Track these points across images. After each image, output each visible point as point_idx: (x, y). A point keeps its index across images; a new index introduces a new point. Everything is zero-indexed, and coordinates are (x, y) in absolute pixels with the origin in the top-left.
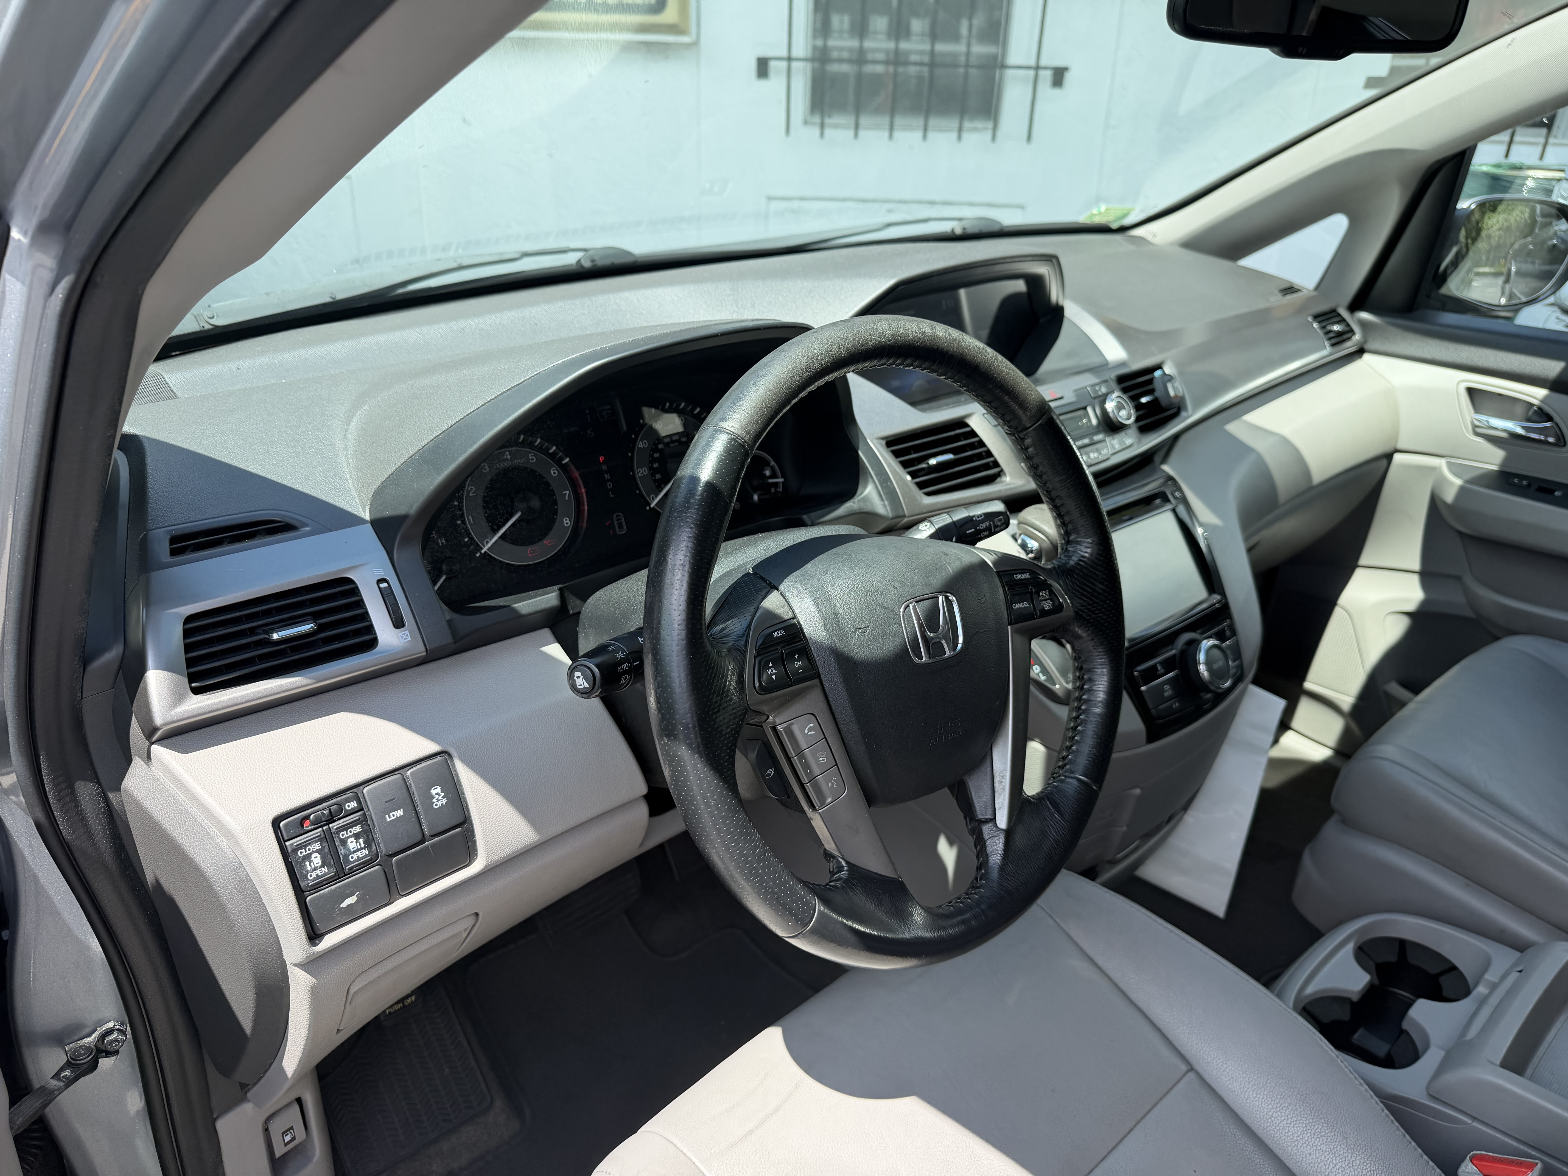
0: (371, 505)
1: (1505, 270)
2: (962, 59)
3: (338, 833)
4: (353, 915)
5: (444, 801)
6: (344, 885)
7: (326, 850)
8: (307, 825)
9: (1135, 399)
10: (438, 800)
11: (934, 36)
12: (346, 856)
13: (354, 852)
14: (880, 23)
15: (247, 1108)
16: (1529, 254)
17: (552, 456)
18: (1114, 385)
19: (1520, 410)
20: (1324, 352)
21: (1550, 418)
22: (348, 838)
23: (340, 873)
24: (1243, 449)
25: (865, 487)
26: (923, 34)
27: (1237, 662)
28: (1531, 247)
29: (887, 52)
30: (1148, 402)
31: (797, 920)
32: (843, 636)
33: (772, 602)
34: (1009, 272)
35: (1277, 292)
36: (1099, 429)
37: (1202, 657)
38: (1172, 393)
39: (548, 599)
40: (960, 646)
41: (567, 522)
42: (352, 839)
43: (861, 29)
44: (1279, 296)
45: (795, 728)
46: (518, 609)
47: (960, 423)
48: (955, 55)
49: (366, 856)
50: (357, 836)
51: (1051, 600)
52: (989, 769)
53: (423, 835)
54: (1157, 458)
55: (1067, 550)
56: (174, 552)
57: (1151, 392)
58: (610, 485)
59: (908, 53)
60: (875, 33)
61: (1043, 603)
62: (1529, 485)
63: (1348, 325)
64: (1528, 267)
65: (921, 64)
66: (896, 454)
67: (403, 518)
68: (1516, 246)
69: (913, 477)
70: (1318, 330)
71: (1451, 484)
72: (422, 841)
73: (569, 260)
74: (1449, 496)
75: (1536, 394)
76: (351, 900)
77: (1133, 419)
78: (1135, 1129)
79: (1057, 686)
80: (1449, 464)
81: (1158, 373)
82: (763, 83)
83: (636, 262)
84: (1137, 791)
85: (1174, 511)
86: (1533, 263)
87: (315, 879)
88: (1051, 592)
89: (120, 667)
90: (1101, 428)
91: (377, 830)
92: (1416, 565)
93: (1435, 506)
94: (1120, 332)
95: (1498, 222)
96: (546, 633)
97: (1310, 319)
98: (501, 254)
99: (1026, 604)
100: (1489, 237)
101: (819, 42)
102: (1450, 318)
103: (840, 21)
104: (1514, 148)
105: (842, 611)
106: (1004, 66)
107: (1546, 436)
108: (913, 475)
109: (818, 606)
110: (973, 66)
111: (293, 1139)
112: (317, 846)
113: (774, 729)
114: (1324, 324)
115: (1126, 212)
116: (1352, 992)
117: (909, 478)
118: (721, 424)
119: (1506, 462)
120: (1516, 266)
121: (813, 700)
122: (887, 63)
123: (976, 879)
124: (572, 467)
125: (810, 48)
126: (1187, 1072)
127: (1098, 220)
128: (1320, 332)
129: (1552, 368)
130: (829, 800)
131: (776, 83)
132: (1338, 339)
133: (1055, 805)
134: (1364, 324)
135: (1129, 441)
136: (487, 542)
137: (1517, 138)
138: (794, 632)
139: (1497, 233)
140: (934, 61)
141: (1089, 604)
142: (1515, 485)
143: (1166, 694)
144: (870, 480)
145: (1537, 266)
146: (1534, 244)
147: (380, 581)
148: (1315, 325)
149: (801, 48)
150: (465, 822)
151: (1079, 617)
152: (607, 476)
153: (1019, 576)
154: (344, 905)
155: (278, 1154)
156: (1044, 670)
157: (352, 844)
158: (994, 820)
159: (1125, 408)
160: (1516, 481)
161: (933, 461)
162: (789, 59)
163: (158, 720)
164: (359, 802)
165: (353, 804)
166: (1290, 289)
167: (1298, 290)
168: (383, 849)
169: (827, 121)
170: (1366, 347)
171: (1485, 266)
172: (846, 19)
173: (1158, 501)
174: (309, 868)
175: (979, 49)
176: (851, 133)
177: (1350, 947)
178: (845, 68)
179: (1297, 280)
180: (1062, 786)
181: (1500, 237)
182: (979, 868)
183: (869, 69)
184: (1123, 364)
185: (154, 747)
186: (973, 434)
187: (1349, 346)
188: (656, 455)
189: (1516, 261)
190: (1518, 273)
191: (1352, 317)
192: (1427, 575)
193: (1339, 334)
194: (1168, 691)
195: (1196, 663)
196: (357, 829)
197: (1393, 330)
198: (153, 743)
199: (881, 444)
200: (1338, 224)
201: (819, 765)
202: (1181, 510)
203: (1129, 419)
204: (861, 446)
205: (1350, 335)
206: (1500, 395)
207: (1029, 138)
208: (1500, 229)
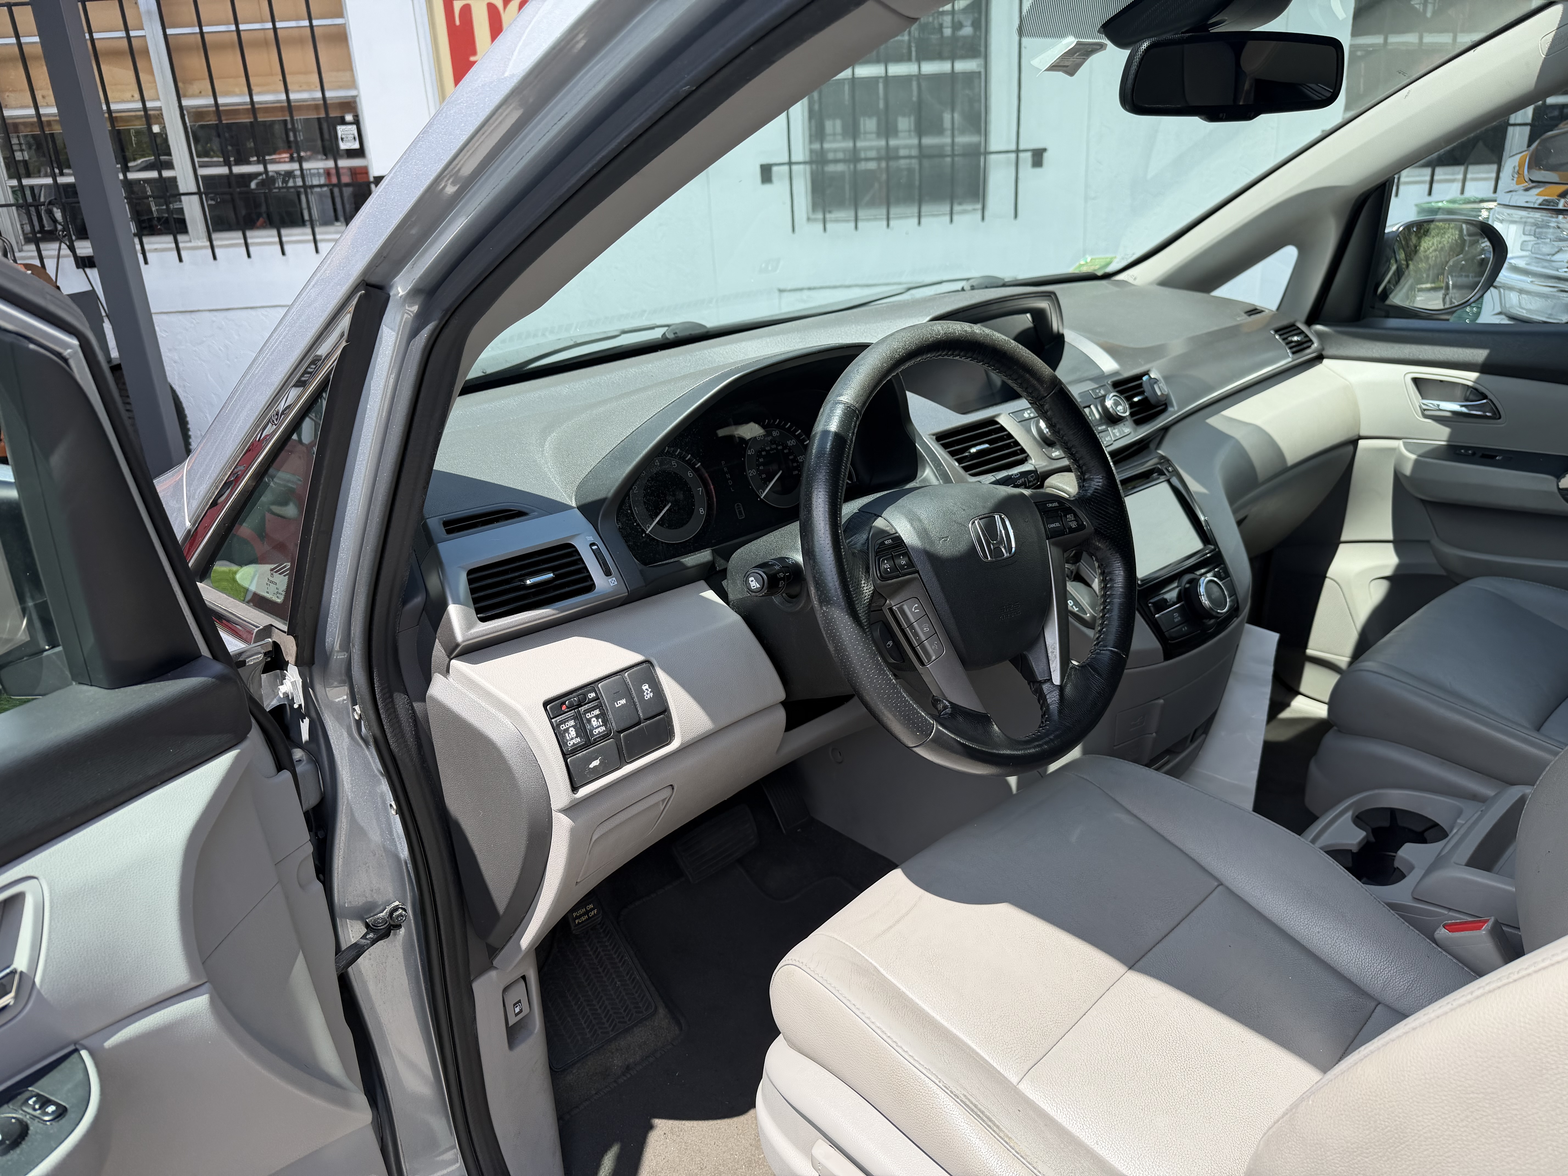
0: (576, 496)
1: (1443, 285)
2: (948, 150)
3: (585, 714)
4: (599, 774)
5: (652, 694)
6: (591, 751)
7: (578, 726)
8: (564, 707)
9: (1129, 399)
10: (647, 694)
11: (920, 131)
12: (591, 731)
13: (596, 728)
14: (869, 124)
15: (493, 974)
16: (1463, 268)
17: (688, 462)
18: (1110, 388)
19: (1459, 392)
20: (1287, 360)
21: (1485, 397)
22: (592, 718)
23: (587, 744)
24: (1222, 437)
25: (924, 472)
26: (910, 131)
27: (1233, 597)
28: (1463, 262)
29: (878, 149)
30: (1139, 401)
31: (921, 732)
32: (932, 543)
33: (879, 523)
34: (1016, 307)
35: (1243, 314)
36: (1101, 421)
37: (1202, 590)
38: (1159, 393)
39: (705, 556)
40: (1013, 550)
41: (702, 511)
42: (594, 719)
43: (853, 131)
44: (1245, 316)
45: (906, 608)
46: (685, 563)
47: (992, 421)
48: (942, 147)
49: (604, 731)
50: (597, 717)
51: (1076, 521)
52: (1043, 644)
53: (639, 718)
54: (1152, 446)
55: (1083, 486)
56: (449, 532)
57: (1142, 393)
58: (730, 483)
59: (897, 148)
60: (865, 133)
61: (1070, 523)
62: (1474, 454)
63: (1307, 336)
64: (1463, 280)
65: (909, 157)
66: (945, 446)
67: (602, 501)
68: (1451, 263)
69: (959, 463)
70: (1280, 341)
71: (1408, 459)
72: (639, 723)
73: (656, 335)
74: (1407, 470)
75: (1470, 377)
76: (596, 763)
77: (1128, 413)
78: (1182, 924)
79: (1088, 615)
80: (1405, 444)
81: (1145, 378)
82: (767, 187)
83: (707, 332)
84: (1161, 701)
85: (1168, 481)
86: (1467, 276)
87: (572, 746)
88: (1076, 515)
89: (423, 610)
90: (1103, 421)
91: (610, 713)
92: (1390, 536)
93: (1398, 478)
94: (1112, 351)
95: (1433, 244)
96: (702, 583)
97: (1272, 332)
98: (605, 332)
99: (1057, 524)
100: (1427, 258)
101: (816, 146)
102: (1393, 323)
103: (833, 126)
104: (1468, 184)
105: (930, 527)
106: (987, 153)
107: (1485, 412)
108: (959, 461)
109: (912, 525)
110: (958, 155)
111: (521, 1011)
112: (572, 723)
113: (891, 609)
114: (1285, 336)
115: (1108, 260)
116: (1352, 845)
117: (957, 464)
118: (839, 398)
119: (1451, 437)
120: (1452, 280)
121: (915, 589)
122: (878, 159)
123: (1042, 722)
124: (703, 470)
125: (807, 153)
126: (1218, 886)
127: (1085, 270)
128: (1283, 343)
129: (1480, 355)
130: (934, 658)
131: (779, 185)
132: (1298, 348)
133: (1095, 670)
134: (1319, 335)
135: (1127, 430)
136: (649, 527)
137: (1469, 176)
138: (898, 541)
139: (1434, 254)
140: (923, 154)
141: (1105, 523)
142: (1462, 454)
143: (1176, 620)
144: (927, 466)
145: (1470, 278)
146: (1465, 260)
147: (592, 545)
148: (1277, 337)
149: (800, 153)
150: (665, 711)
151: (1097, 532)
152: (728, 476)
153: (1050, 505)
154: (591, 766)
155: (511, 1024)
156: (1077, 603)
157: (594, 722)
158: (1050, 680)
159: (1121, 405)
160: (1463, 451)
161: (973, 450)
162: (790, 163)
163: (460, 638)
164: (596, 693)
165: (593, 695)
166: (1254, 311)
167: (1261, 312)
168: (614, 726)
169: (828, 216)
170: (1324, 353)
171: (1427, 283)
172: (838, 123)
173: (1155, 475)
174: (568, 738)
175: (963, 140)
176: (852, 225)
177: (1349, 814)
178: (840, 167)
179: (1258, 303)
180: (1099, 656)
181: (1436, 257)
182: (1043, 716)
183: (862, 166)
184: (1116, 373)
185: (453, 662)
186: (1003, 429)
187: (1309, 354)
188: (761, 460)
189: (1452, 276)
190: (1454, 286)
191: (1310, 330)
192: (1400, 543)
193: (1299, 343)
194: (1177, 618)
195: (1197, 595)
196: (597, 712)
197: (1345, 338)
198: (452, 659)
199: (932, 439)
200: (1289, 255)
201: (924, 633)
202: (1175, 481)
203: (1125, 412)
204: (917, 440)
205: (1309, 344)
206: (1441, 381)
207: (1016, 216)
208: (1435, 250)
